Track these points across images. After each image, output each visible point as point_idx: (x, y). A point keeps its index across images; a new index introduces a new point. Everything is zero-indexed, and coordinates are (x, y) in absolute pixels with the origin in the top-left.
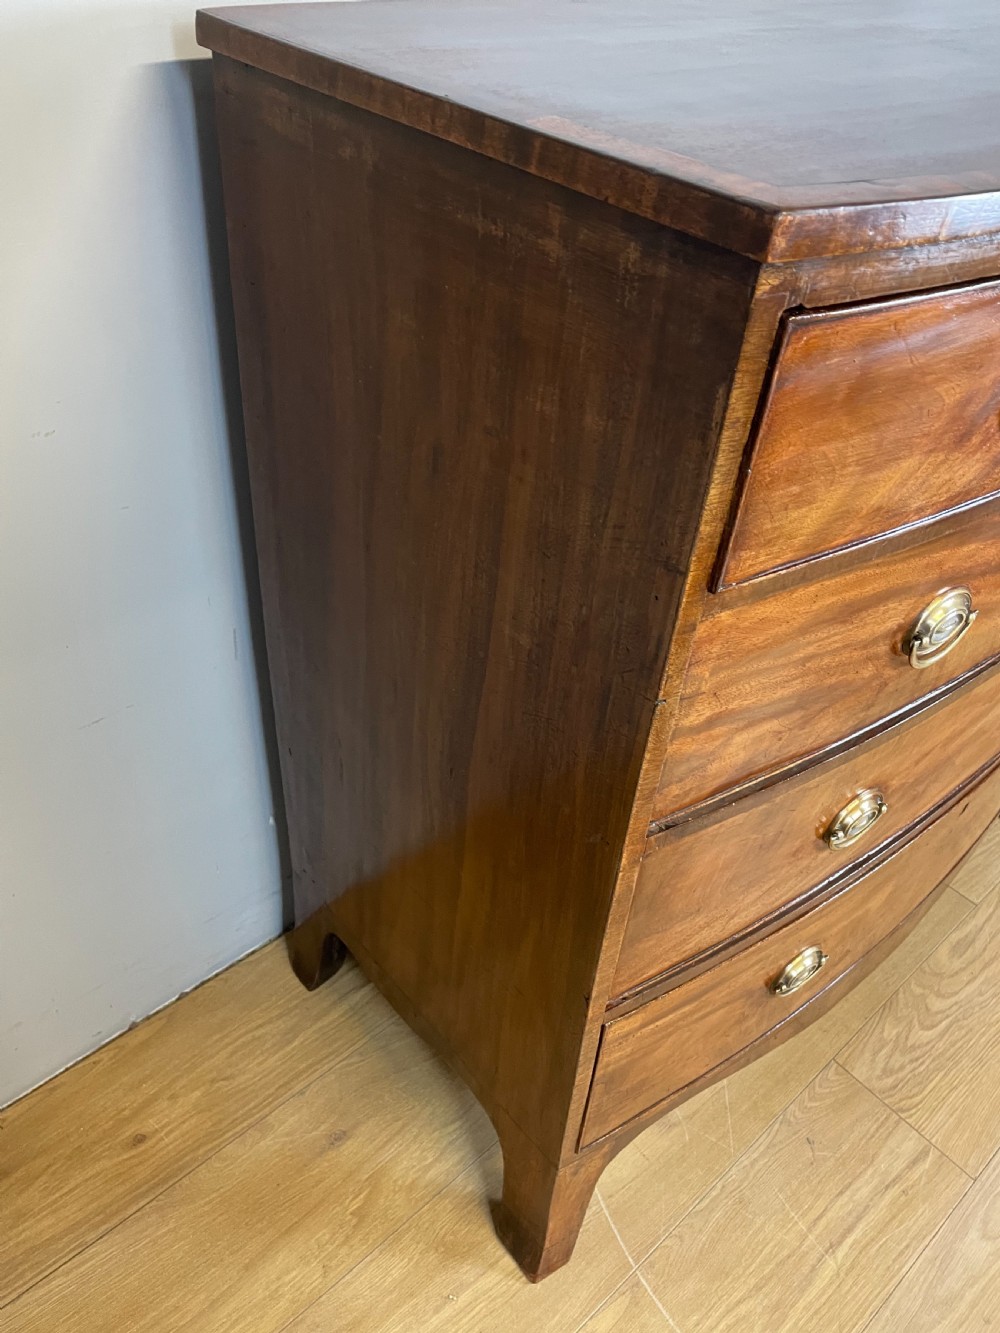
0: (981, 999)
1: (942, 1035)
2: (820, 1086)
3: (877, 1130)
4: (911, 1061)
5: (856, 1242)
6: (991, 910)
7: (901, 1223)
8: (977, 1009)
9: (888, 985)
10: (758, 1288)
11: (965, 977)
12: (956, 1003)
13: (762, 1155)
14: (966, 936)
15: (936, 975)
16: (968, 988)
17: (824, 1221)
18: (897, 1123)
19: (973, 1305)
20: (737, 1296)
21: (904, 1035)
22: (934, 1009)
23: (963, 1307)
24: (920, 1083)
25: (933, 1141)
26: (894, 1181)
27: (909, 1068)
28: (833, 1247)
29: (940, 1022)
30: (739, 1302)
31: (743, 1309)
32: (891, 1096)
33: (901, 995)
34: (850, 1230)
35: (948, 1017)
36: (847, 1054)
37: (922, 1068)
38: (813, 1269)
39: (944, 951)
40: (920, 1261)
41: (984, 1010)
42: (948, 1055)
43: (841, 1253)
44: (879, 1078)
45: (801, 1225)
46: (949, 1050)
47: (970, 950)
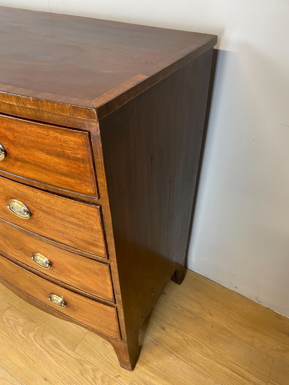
0: (34, 349)
1: (20, 336)
2: (3, 303)
4: (11, 326)
6: (73, 356)
8: (30, 348)
9: (38, 320)
11: (43, 344)
12: (32, 341)
14: (60, 346)
15: (43, 335)
16: (38, 345)
21: (20, 324)
22: (29, 334)
24: (4, 329)
27: (9, 326)
29: (25, 336)
33: (34, 324)
35: (27, 338)
36: (13, 309)
37: (9, 329)
39: (53, 338)
41: (30, 350)
42: (13, 337)
44: (6, 318)
46: (15, 338)
47: (54, 347)
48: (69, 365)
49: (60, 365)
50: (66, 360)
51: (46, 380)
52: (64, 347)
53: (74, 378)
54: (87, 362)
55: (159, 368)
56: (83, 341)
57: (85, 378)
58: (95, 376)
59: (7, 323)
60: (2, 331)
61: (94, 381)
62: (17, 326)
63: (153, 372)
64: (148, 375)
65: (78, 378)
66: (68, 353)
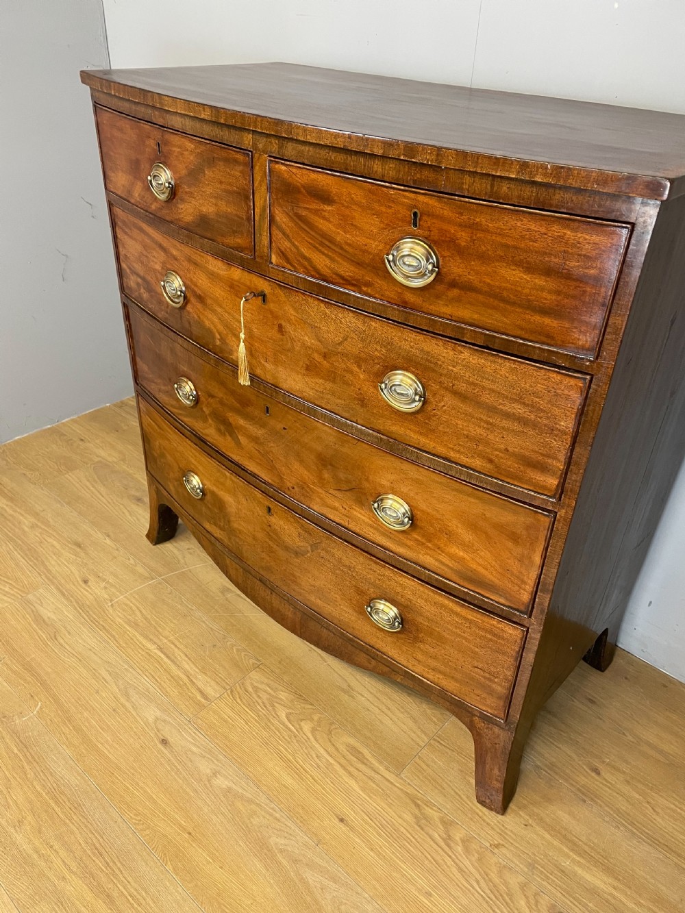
0: (314, 756)
1: (284, 724)
2: (245, 655)
3: (221, 678)
4: (263, 703)
5: (162, 659)
6: (398, 785)
7: (169, 680)
8: (306, 751)
10: (146, 619)
11: (331, 749)
12: (308, 739)
13: (208, 626)
14: (367, 760)
15: (330, 732)
16: (322, 750)
17: (173, 647)
18: (224, 688)
19: (123, 706)
20: (144, 611)
21: (282, 702)
22: (302, 724)
23: (123, 700)
24: (249, 705)
25: (213, 704)
26: (191, 681)
27: (259, 701)
28: (160, 649)
29: (293, 725)
30: (141, 612)
31: (138, 613)
32: (240, 688)
33: (310, 707)
34: (168, 657)
35: (297, 730)
36: (266, 670)
37: (259, 707)
38: (151, 640)
39: (352, 741)
40: (149, 685)
41: (305, 755)
42: (270, 725)
43: (156, 651)
45: (172, 638)
46: (274, 727)
47: (355, 759)
48: (390, 801)
49: (370, 797)
50: (383, 790)
51: (342, 820)
52: (377, 764)
53: (402, 829)
54: (428, 804)
55: (592, 848)
56: (417, 759)
57: (427, 834)
58: (449, 836)
59: (254, 695)
60: (247, 709)
61: (449, 846)
62: (275, 704)
63: (580, 855)
64: (569, 857)
65: (411, 831)
66: (387, 777)
